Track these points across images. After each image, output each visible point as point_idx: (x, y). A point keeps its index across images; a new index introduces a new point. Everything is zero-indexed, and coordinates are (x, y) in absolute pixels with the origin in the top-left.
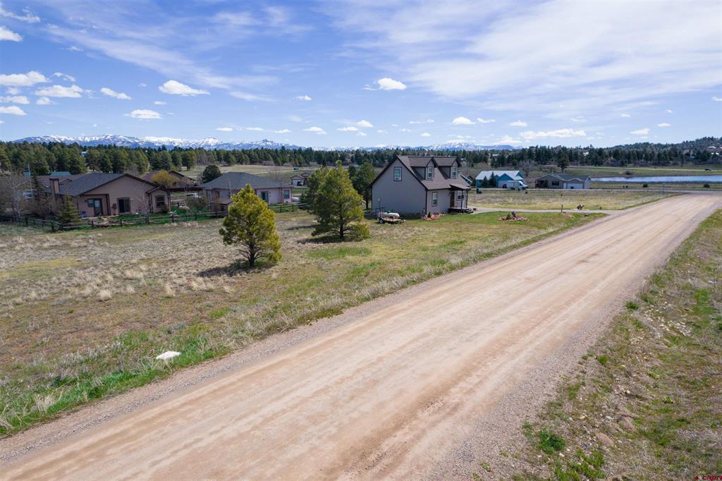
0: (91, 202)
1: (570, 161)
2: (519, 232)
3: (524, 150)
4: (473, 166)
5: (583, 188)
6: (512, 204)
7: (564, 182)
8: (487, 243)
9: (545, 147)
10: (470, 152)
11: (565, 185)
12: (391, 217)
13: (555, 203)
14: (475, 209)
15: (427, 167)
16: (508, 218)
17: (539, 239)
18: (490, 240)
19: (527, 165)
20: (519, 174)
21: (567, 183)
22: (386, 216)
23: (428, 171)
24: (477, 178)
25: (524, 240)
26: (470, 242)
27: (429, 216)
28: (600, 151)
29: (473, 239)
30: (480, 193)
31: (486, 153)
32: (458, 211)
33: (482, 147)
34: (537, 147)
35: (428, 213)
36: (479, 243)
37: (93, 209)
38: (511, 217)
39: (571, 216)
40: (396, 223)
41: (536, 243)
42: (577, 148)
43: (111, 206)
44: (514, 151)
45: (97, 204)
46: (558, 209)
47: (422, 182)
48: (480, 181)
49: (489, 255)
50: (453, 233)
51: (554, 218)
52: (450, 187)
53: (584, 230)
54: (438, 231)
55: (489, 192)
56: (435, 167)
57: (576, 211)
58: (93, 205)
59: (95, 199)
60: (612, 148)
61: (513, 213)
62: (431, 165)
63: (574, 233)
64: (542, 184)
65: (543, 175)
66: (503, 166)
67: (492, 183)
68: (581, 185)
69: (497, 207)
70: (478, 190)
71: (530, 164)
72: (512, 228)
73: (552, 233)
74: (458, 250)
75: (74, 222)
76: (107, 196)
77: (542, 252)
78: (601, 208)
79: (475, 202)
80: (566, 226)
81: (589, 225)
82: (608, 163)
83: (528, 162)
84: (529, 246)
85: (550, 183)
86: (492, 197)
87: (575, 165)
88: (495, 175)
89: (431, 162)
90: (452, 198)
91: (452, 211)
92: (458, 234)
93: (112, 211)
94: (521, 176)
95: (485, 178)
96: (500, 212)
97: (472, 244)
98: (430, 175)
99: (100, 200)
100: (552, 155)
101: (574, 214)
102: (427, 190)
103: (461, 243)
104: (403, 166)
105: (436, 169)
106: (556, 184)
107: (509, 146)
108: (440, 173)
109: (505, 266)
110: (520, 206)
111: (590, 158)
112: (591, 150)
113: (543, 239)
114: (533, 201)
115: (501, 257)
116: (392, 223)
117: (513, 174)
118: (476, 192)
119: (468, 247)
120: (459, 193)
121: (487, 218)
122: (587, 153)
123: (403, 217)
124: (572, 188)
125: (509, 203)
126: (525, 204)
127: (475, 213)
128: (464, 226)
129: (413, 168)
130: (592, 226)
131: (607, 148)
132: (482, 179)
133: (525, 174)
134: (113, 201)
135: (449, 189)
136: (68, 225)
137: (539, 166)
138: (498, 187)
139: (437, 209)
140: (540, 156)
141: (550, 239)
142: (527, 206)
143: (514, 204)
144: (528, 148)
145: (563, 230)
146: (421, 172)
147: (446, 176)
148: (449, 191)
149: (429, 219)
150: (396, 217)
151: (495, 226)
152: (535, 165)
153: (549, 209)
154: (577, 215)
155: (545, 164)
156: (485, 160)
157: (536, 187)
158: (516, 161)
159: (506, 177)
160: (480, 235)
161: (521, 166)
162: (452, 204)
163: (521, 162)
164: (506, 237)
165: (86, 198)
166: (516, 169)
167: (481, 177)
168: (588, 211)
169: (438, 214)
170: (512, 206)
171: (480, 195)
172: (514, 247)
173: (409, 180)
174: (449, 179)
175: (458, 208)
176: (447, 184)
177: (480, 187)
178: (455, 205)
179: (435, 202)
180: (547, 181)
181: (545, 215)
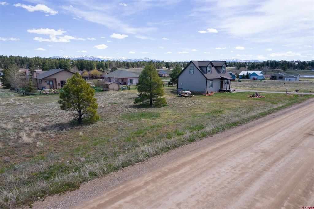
0: (48, 82)
1: (288, 67)
2: (259, 106)
3: (264, 62)
4: (238, 69)
5: (296, 80)
6: (257, 87)
7: (285, 77)
8: (237, 113)
9: (275, 61)
10: (238, 63)
11: (286, 78)
12: (186, 94)
13: (282, 88)
14: (234, 90)
15: (207, 66)
16: (253, 96)
17: (273, 112)
18: (239, 110)
19: (266, 69)
20: (261, 73)
21: (287, 77)
22: (183, 93)
23: (208, 69)
24: (240, 75)
25: (262, 111)
26: (227, 112)
27: (207, 93)
28: (304, 63)
29: (229, 109)
30: (240, 81)
31: (246, 63)
32: (225, 91)
33: (243, 60)
34: (271, 61)
35: (207, 92)
36: (231, 112)
37: (49, 85)
38: (254, 95)
39: (292, 96)
40: (188, 97)
41: (271, 115)
42: (292, 61)
43: (57, 84)
44: (259, 62)
45: (51, 83)
46: (283, 91)
47: (205, 75)
48: (241, 76)
49: (236, 124)
50: (218, 104)
51: (281, 97)
52: (221, 78)
53: (303, 106)
54: (209, 102)
55: (246, 81)
56: (212, 66)
57: (295, 93)
58: (49, 84)
59: (50, 81)
60: (310, 61)
61: (256, 93)
62: (210, 65)
63: (297, 108)
64: (273, 78)
65: (274, 74)
66: (253, 69)
67: (247, 77)
68: (295, 79)
69: (248, 89)
70: (239, 80)
71: (267, 68)
72: (255, 103)
73: (281, 107)
74: (217, 117)
75: (32, 91)
76: (55, 79)
77: (275, 123)
78: (310, 92)
79: (236, 86)
80: (290, 102)
81: (306, 102)
82: (308, 69)
83: (266, 68)
84: (265, 117)
85: (278, 78)
86: (246, 84)
87: (290, 69)
88: (249, 73)
89: (210, 64)
90: (222, 83)
91: (221, 91)
92: (220, 105)
93: (58, 87)
94: (262, 74)
95: (244, 74)
96: (249, 92)
97: (226, 113)
98: (209, 71)
99: (53, 81)
100: (279, 64)
101: (294, 95)
102: (207, 79)
103: (220, 112)
104: (194, 66)
105: (213, 68)
106: (281, 78)
107: (257, 60)
108: (215, 70)
109: (246, 135)
110: (261, 89)
111: (299, 66)
112: (299, 62)
113: (276, 112)
114: (268, 86)
115: (244, 126)
116: (186, 97)
117: (258, 73)
118: (238, 81)
119: (224, 116)
120: (225, 81)
121: (241, 95)
122: (297, 64)
123: (193, 93)
124: (290, 80)
125: (255, 87)
126: (264, 88)
127: (234, 92)
128: (226, 100)
129: (200, 67)
130: (308, 104)
131: (308, 62)
132: (242, 75)
133: (265, 73)
134: (58, 82)
135: (220, 79)
136: (29, 93)
137: (272, 69)
138: (250, 79)
139: (212, 90)
140: (273, 65)
141: (280, 112)
142: (265, 89)
143: (258, 88)
144: (267, 61)
145: (289, 105)
146: (204, 69)
147: (219, 72)
148: (220, 80)
149: (207, 95)
150: (189, 94)
151: (244, 101)
152: (270, 69)
153: (278, 91)
154: (296, 96)
155: (275, 69)
156: (245, 66)
157: (270, 80)
158: (260, 67)
159: (254, 74)
160: (234, 106)
161: (262, 70)
162: (222, 87)
163: (263, 67)
164: (251, 109)
165: (46, 80)
166: (260, 70)
167: (241, 74)
168: (302, 93)
169: (213, 92)
170: (256, 89)
171: (240, 83)
172: (255, 118)
173: (198, 73)
174: (220, 74)
175: (225, 89)
176: (219, 76)
177: (241, 79)
178: (223, 88)
179: (212, 86)
180: (276, 76)
181: (276, 95)
